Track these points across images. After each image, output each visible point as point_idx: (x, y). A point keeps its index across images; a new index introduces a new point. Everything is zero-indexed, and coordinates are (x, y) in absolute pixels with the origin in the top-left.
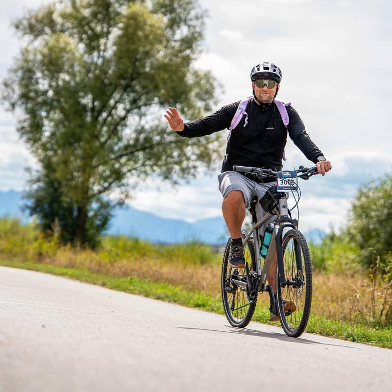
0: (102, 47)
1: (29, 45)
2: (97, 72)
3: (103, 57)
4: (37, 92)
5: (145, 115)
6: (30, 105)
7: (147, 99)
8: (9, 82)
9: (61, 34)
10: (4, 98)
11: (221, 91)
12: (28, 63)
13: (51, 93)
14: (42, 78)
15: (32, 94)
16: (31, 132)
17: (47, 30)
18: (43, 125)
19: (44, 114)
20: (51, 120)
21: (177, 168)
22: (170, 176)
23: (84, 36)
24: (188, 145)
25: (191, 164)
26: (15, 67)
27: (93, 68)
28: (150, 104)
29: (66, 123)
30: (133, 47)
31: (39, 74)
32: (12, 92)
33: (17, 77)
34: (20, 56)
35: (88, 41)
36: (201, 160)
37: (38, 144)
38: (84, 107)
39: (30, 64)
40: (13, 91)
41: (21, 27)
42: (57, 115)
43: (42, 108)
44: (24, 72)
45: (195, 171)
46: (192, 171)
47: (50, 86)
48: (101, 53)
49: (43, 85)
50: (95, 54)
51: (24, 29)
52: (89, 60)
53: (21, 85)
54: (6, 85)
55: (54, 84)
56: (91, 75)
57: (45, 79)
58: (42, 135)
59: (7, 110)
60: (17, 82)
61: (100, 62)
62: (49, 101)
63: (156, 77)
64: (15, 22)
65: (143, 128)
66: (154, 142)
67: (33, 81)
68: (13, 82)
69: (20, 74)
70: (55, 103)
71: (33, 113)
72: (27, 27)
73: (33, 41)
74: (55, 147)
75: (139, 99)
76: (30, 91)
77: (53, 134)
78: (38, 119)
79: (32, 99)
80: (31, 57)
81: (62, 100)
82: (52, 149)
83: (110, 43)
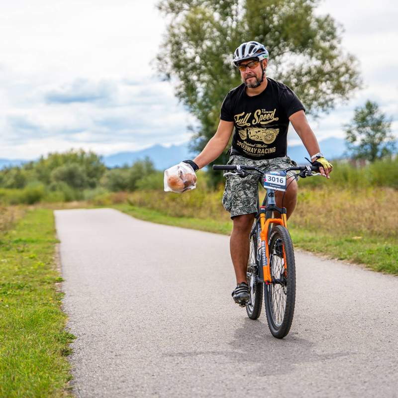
0: (234, 13)
1: (172, 22)
2: (234, 34)
3: (237, 21)
4: (186, 60)
5: (280, 63)
6: (182, 73)
7: (280, 49)
8: (162, 56)
9: (198, 7)
10: (160, 71)
11: (342, 30)
12: (174, 37)
13: (198, 60)
14: (188, 47)
15: (182, 63)
16: (188, 95)
17: (186, 6)
18: (197, 88)
19: (194, 77)
20: (202, 82)
21: (315, 103)
22: (310, 111)
23: (217, 6)
24: (322, 82)
25: (327, 97)
26: (164, 42)
27: (229, 32)
28: (282, 53)
29: (215, 82)
30: (260, 6)
31: (185, 45)
32: (165, 64)
33: (168, 50)
34: (167, 33)
35: (221, 9)
36: (336, 93)
37: (195, 104)
38: (228, 66)
39: (177, 38)
40: (167, 63)
41: (163, 7)
42: (206, 77)
43: (193, 73)
44: (173, 45)
45: (332, 103)
46: (330, 103)
47: (196, 53)
48: (234, 17)
49: (191, 53)
50: (229, 19)
51: (166, 10)
52: (225, 26)
53: (172, 57)
54: (159, 59)
55: (199, 50)
56: (228, 38)
57: (191, 48)
58: (196, 96)
59: (164, 80)
60: (168, 55)
61: (234, 25)
62: (198, 66)
63: (286, 28)
64: (157, 5)
65: (281, 74)
66: (293, 85)
67: (182, 51)
68: (165, 55)
69: (169, 47)
70: (203, 67)
71: (186, 79)
72: (169, 6)
73: (175, 18)
74: (210, 105)
75: (273, 50)
76: (180, 61)
77: (206, 94)
78: (191, 82)
79: (183, 67)
80: (176, 31)
81: (208, 63)
82: (207, 106)
83: (240, 7)
